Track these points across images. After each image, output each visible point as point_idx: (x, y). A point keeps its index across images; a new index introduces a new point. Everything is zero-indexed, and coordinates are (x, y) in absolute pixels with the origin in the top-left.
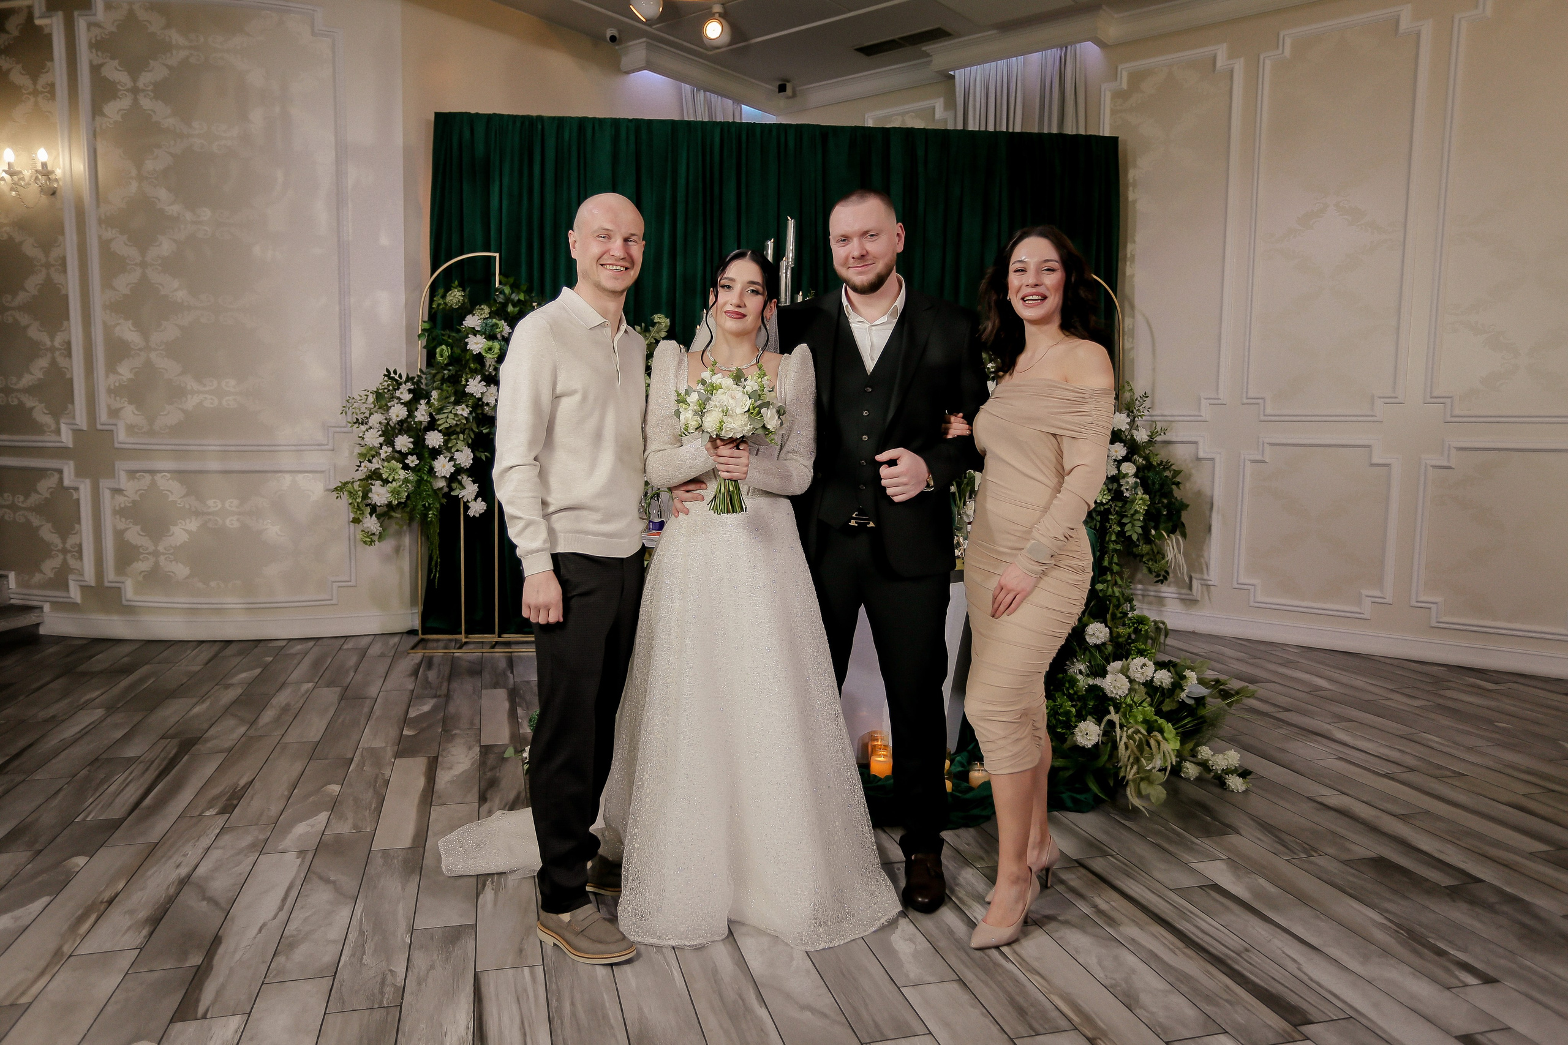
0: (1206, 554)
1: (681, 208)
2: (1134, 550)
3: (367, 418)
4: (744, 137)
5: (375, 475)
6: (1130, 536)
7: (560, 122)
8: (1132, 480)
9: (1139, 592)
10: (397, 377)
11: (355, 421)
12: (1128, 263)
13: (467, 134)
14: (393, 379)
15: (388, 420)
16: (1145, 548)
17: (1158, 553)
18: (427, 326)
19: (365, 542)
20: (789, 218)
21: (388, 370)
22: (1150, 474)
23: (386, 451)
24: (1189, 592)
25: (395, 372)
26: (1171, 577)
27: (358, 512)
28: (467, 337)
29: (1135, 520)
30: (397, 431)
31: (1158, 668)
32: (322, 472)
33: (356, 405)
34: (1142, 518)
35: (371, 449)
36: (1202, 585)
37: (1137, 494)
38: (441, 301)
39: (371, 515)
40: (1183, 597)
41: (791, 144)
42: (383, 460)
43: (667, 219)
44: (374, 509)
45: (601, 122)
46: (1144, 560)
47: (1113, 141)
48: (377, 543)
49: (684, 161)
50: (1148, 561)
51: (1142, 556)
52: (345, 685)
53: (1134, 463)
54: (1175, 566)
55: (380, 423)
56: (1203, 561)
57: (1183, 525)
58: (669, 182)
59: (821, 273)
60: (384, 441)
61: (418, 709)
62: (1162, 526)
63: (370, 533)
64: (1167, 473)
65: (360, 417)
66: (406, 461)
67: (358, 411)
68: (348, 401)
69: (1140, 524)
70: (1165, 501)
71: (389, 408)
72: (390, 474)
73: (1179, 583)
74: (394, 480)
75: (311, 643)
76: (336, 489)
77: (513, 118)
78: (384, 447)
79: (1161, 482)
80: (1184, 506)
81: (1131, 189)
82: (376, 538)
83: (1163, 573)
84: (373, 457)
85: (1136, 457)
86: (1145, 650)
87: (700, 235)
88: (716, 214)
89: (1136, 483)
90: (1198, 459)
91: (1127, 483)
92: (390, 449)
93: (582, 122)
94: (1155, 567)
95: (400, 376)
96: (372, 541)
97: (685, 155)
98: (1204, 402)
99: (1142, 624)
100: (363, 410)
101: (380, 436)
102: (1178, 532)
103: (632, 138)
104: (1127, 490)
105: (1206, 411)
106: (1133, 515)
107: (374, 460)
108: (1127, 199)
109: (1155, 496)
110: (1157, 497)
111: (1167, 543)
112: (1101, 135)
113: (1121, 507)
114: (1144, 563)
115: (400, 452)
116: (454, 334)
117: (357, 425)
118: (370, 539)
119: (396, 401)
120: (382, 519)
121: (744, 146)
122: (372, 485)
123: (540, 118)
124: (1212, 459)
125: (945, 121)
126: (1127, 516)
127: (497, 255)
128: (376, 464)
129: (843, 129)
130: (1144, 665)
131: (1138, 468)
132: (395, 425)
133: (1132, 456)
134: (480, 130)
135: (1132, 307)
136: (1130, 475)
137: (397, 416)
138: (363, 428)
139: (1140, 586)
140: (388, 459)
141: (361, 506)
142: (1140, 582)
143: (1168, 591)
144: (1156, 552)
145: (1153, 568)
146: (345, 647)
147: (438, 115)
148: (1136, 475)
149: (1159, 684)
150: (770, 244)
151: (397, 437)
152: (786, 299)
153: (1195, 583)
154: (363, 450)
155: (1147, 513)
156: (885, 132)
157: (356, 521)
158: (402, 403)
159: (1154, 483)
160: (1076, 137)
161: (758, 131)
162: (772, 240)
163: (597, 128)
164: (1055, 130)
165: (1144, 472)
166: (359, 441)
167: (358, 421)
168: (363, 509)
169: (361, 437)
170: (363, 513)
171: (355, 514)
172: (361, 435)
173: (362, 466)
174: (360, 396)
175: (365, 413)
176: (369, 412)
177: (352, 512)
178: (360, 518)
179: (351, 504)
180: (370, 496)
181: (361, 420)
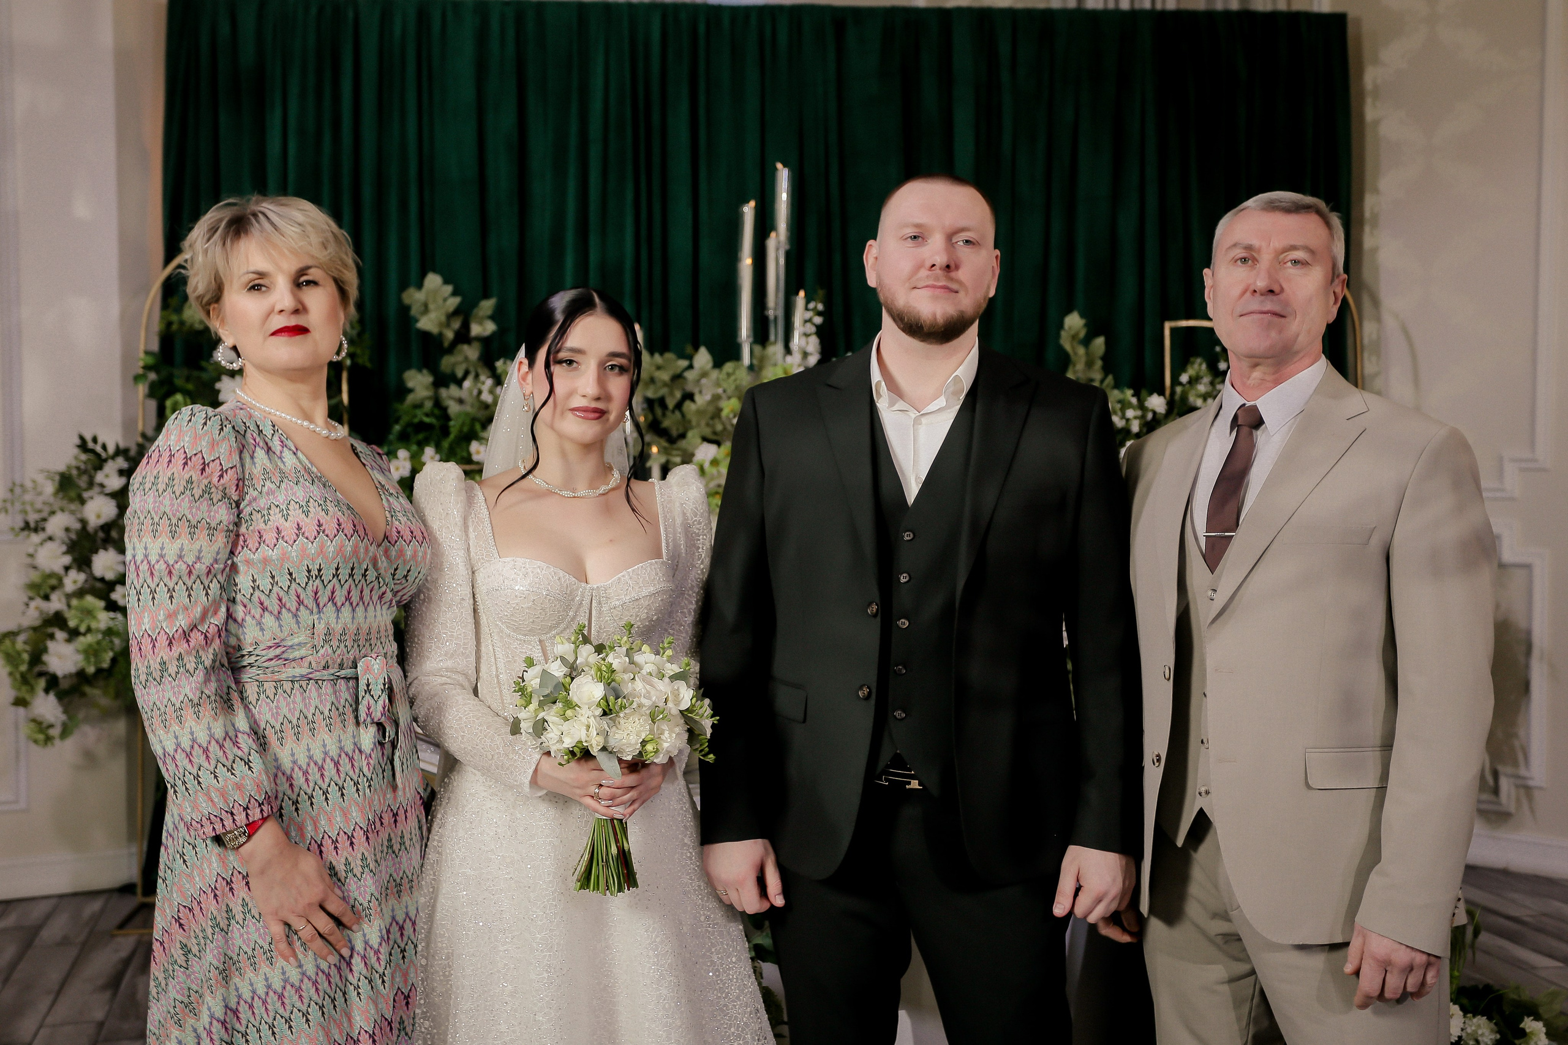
0: (1522, 733)
3: (45, 520)
4: (702, 28)
5: (58, 620)
10: (99, 449)
11: (22, 524)
12: (1367, 229)
13: (225, 29)
14: (93, 451)
15: (84, 522)
18: (150, 360)
19: (36, 741)
20: (779, 166)
21: (82, 438)
23: (74, 580)
24: (1492, 798)
25: (95, 440)
27: (24, 688)
28: (219, 379)
30: (99, 542)
33: (28, 497)
35: (52, 575)
36: (1518, 786)
38: (174, 318)
39: (47, 691)
40: (1484, 807)
41: (783, 38)
42: (69, 597)
43: (572, 170)
44: (53, 683)
48: (57, 742)
49: (600, 70)
55: (67, 530)
56: (1517, 743)
59: (837, 258)
60: (75, 560)
63: (44, 725)
65: (32, 518)
66: (114, 596)
67: (28, 508)
68: (12, 491)
71: (83, 502)
72: (82, 621)
74: (89, 630)
78: (73, 574)
81: (1369, 101)
82: (55, 732)
84: (53, 588)
87: (630, 196)
88: (656, 160)
92: (81, 577)
95: (104, 447)
96: (48, 739)
97: (600, 59)
98: (1510, 468)
100: (39, 506)
101: (65, 553)
103: (511, 33)
105: (1513, 482)
107: (54, 597)
108: (1361, 116)
112: (1316, 8)
115: (102, 580)
116: (196, 373)
117: (26, 533)
118: (42, 732)
119: (97, 489)
120: (66, 700)
121: (702, 43)
122: (52, 637)
124: (1528, 567)
128: (56, 603)
129: (873, 11)
132: (96, 532)
134: (248, 21)
135: (1376, 303)
137: (98, 516)
138: (35, 538)
140: (80, 593)
141: (29, 676)
150: (749, 210)
151: (96, 552)
152: (776, 304)
153: (1505, 784)
154: (35, 576)
156: (945, 15)
157: (20, 702)
158: (107, 495)
160: (1273, 17)
162: (752, 204)
166: (29, 560)
167: (27, 526)
168: (32, 681)
169: (31, 556)
170: (32, 690)
171: (19, 689)
172: (31, 550)
173: (33, 604)
174: (34, 482)
175: (40, 511)
176: (47, 509)
177: (14, 687)
178: (28, 697)
179: (11, 674)
180: (45, 658)
181: (32, 525)
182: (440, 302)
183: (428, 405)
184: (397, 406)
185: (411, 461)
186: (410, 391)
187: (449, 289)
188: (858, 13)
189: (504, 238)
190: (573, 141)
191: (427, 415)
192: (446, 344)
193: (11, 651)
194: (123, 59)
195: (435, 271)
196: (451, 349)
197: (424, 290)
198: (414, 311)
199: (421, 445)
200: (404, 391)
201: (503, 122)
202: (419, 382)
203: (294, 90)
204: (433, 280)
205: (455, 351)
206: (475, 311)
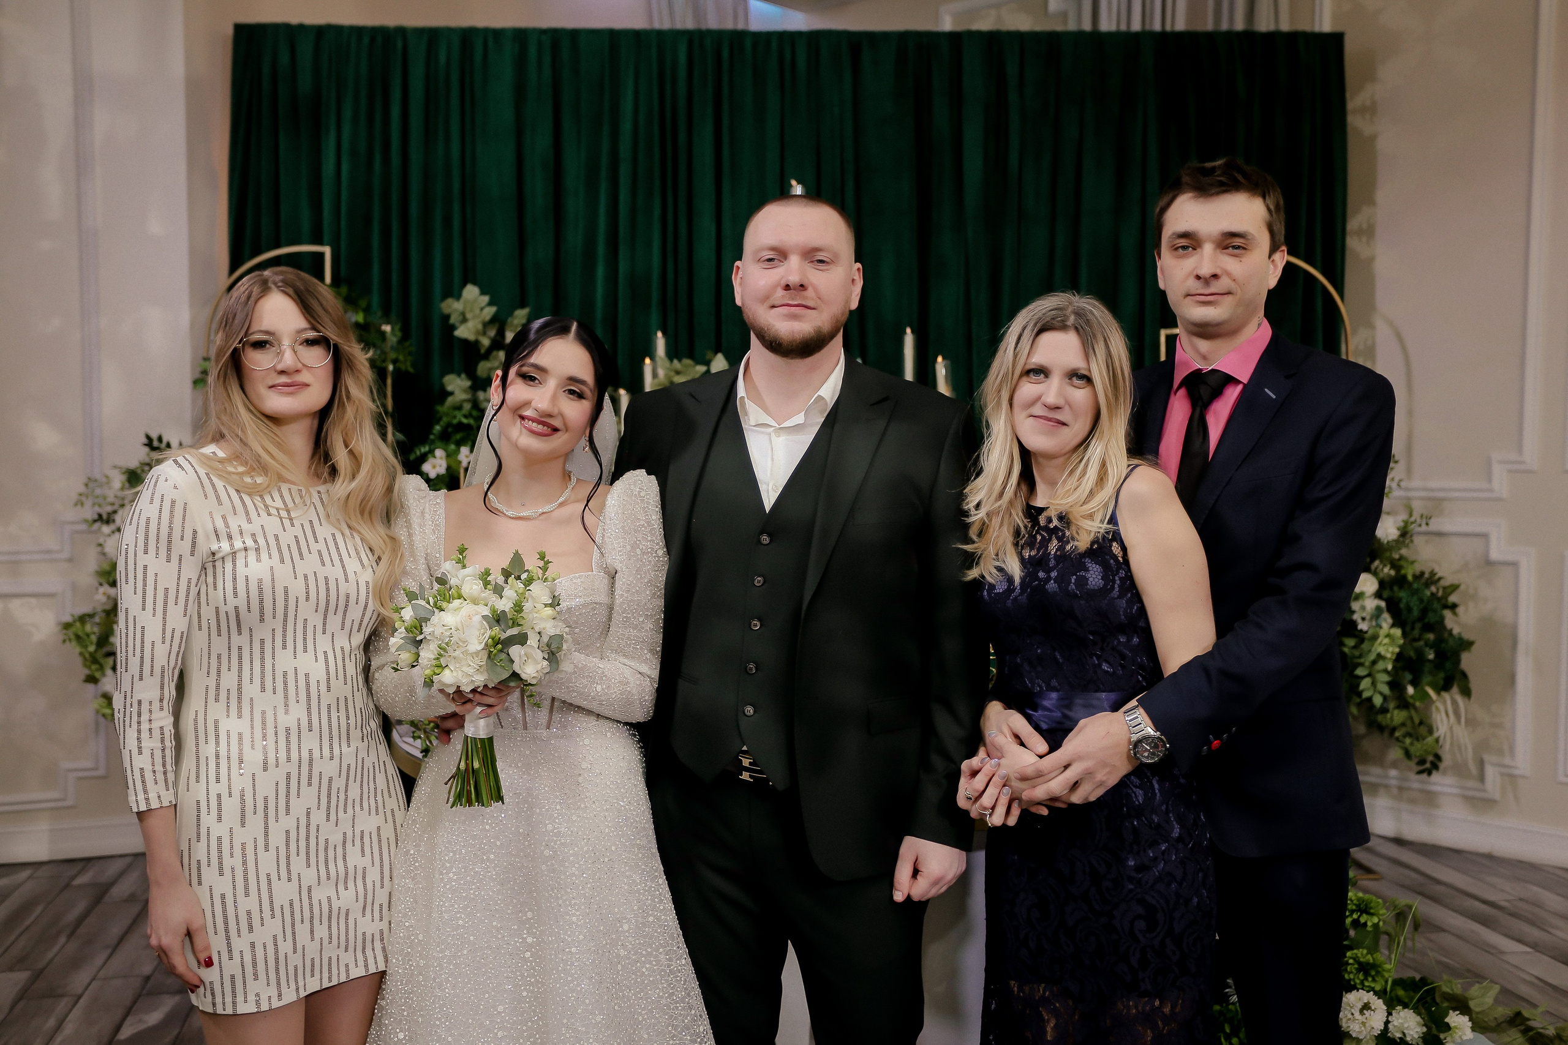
0: (1508, 723)
1: (624, 170)
2: (1380, 718)
3: (115, 512)
4: (725, 54)
6: (1370, 699)
7: (432, 35)
8: (1371, 604)
9: (1394, 782)
10: (163, 447)
11: (96, 517)
12: (1362, 238)
13: (284, 59)
14: (159, 449)
16: (1398, 716)
17: (1421, 723)
19: (104, 715)
20: (793, 183)
21: (148, 437)
22: (1403, 594)
24: (1479, 786)
25: (160, 439)
26: (1447, 761)
27: (94, 667)
29: (1379, 672)
31: (1401, 993)
32: (52, 595)
33: (101, 491)
34: (1390, 667)
36: (1502, 775)
37: (1381, 627)
40: (1471, 793)
41: (801, 60)
43: (604, 188)
45: (497, 34)
46: (1397, 734)
47: (1335, 40)
49: (630, 92)
50: (1405, 736)
51: (1394, 729)
52: (41, 965)
53: (1375, 574)
54: (1452, 744)
56: (1502, 733)
57: (1464, 675)
58: (606, 129)
61: (140, 1021)
62: (1426, 679)
64: (1433, 589)
65: (104, 509)
67: (102, 501)
68: (86, 485)
69: (1385, 678)
70: (1431, 636)
73: (1460, 770)
75: (25, 874)
76: (67, 626)
77: (358, 32)
79: (1422, 606)
80: (1466, 645)
83: (1430, 758)
85: (1377, 563)
86: (1375, 966)
87: (657, 212)
88: (682, 176)
89: (1378, 609)
90: (1489, 563)
91: (1363, 608)
93: (468, 36)
94: (1417, 749)
97: (630, 83)
98: (1498, 470)
99: (1368, 913)
100: (111, 499)
102: (1455, 689)
103: (547, 60)
104: (1363, 619)
105: (1501, 483)
106: (1374, 663)
109: (1413, 629)
110: (1416, 632)
111: (1437, 709)
112: (1317, 29)
113: (1355, 647)
114: (1397, 739)
117: (98, 525)
121: (726, 66)
123: (401, 31)
124: (1514, 565)
125: (1064, 15)
126: (1362, 665)
127: (327, 250)
129: (885, 36)
130: (1366, 1007)
131: (1382, 584)
133: (1372, 561)
134: (305, 51)
136: (1367, 594)
138: (106, 529)
139: (1393, 773)
141: (99, 655)
142: (1395, 765)
143: (1441, 782)
144: (1417, 721)
145: (1412, 750)
146: (78, 881)
147: (242, 31)
148: (1378, 595)
149: (1398, 1035)
153: (1490, 772)
154: (106, 565)
155: (1399, 657)
156: (955, 38)
157: (92, 679)
159: (1409, 609)
160: (1273, 37)
161: (748, 44)
163: (491, 43)
164: (1239, 26)
165: (1391, 589)
166: (99, 549)
167: (100, 518)
168: (102, 661)
169: (100, 545)
170: (101, 668)
171: (89, 668)
172: (101, 541)
173: (101, 590)
174: (107, 477)
175: (113, 504)
176: (118, 502)
177: (85, 666)
178: (97, 675)
179: (81, 654)
180: (112, 639)
181: (105, 517)
182: (477, 311)
183: (467, 407)
184: (439, 408)
185: (447, 459)
186: (451, 394)
187: (486, 299)
188: (872, 38)
189: (540, 252)
190: (604, 161)
191: (466, 417)
192: (483, 351)
193: (80, 633)
194: (193, 87)
195: (474, 283)
196: (486, 356)
197: (462, 300)
198: (452, 320)
199: (459, 444)
200: (446, 394)
201: (540, 143)
202: (457, 385)
203: (347, 114)
204: (471, 292)
205: (491, 357)
206: (510, 320)
